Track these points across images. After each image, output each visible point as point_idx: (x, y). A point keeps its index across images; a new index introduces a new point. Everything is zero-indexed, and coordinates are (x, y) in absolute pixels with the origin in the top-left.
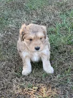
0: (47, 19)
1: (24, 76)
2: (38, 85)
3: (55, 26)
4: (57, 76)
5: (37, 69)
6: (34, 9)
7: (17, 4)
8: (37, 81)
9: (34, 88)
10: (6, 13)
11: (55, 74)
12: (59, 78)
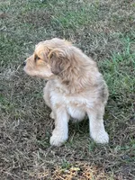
0: (95, 46)
1: (54, 147)
2: (80, 163)
3: (110, 59)
4: (116, 149)
5: (78, 135)
6: (71, 27)
7: (39, 17)
8: (77, 156)
9: (72, 169)
10: (19, 32)
11: (111, 145)
12: (119, 153)
